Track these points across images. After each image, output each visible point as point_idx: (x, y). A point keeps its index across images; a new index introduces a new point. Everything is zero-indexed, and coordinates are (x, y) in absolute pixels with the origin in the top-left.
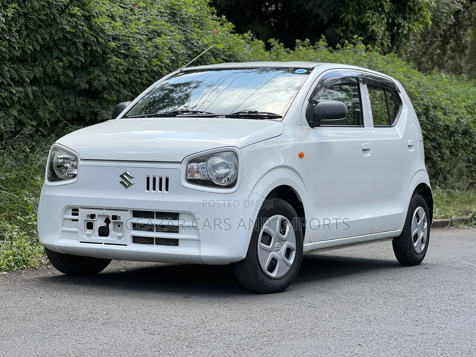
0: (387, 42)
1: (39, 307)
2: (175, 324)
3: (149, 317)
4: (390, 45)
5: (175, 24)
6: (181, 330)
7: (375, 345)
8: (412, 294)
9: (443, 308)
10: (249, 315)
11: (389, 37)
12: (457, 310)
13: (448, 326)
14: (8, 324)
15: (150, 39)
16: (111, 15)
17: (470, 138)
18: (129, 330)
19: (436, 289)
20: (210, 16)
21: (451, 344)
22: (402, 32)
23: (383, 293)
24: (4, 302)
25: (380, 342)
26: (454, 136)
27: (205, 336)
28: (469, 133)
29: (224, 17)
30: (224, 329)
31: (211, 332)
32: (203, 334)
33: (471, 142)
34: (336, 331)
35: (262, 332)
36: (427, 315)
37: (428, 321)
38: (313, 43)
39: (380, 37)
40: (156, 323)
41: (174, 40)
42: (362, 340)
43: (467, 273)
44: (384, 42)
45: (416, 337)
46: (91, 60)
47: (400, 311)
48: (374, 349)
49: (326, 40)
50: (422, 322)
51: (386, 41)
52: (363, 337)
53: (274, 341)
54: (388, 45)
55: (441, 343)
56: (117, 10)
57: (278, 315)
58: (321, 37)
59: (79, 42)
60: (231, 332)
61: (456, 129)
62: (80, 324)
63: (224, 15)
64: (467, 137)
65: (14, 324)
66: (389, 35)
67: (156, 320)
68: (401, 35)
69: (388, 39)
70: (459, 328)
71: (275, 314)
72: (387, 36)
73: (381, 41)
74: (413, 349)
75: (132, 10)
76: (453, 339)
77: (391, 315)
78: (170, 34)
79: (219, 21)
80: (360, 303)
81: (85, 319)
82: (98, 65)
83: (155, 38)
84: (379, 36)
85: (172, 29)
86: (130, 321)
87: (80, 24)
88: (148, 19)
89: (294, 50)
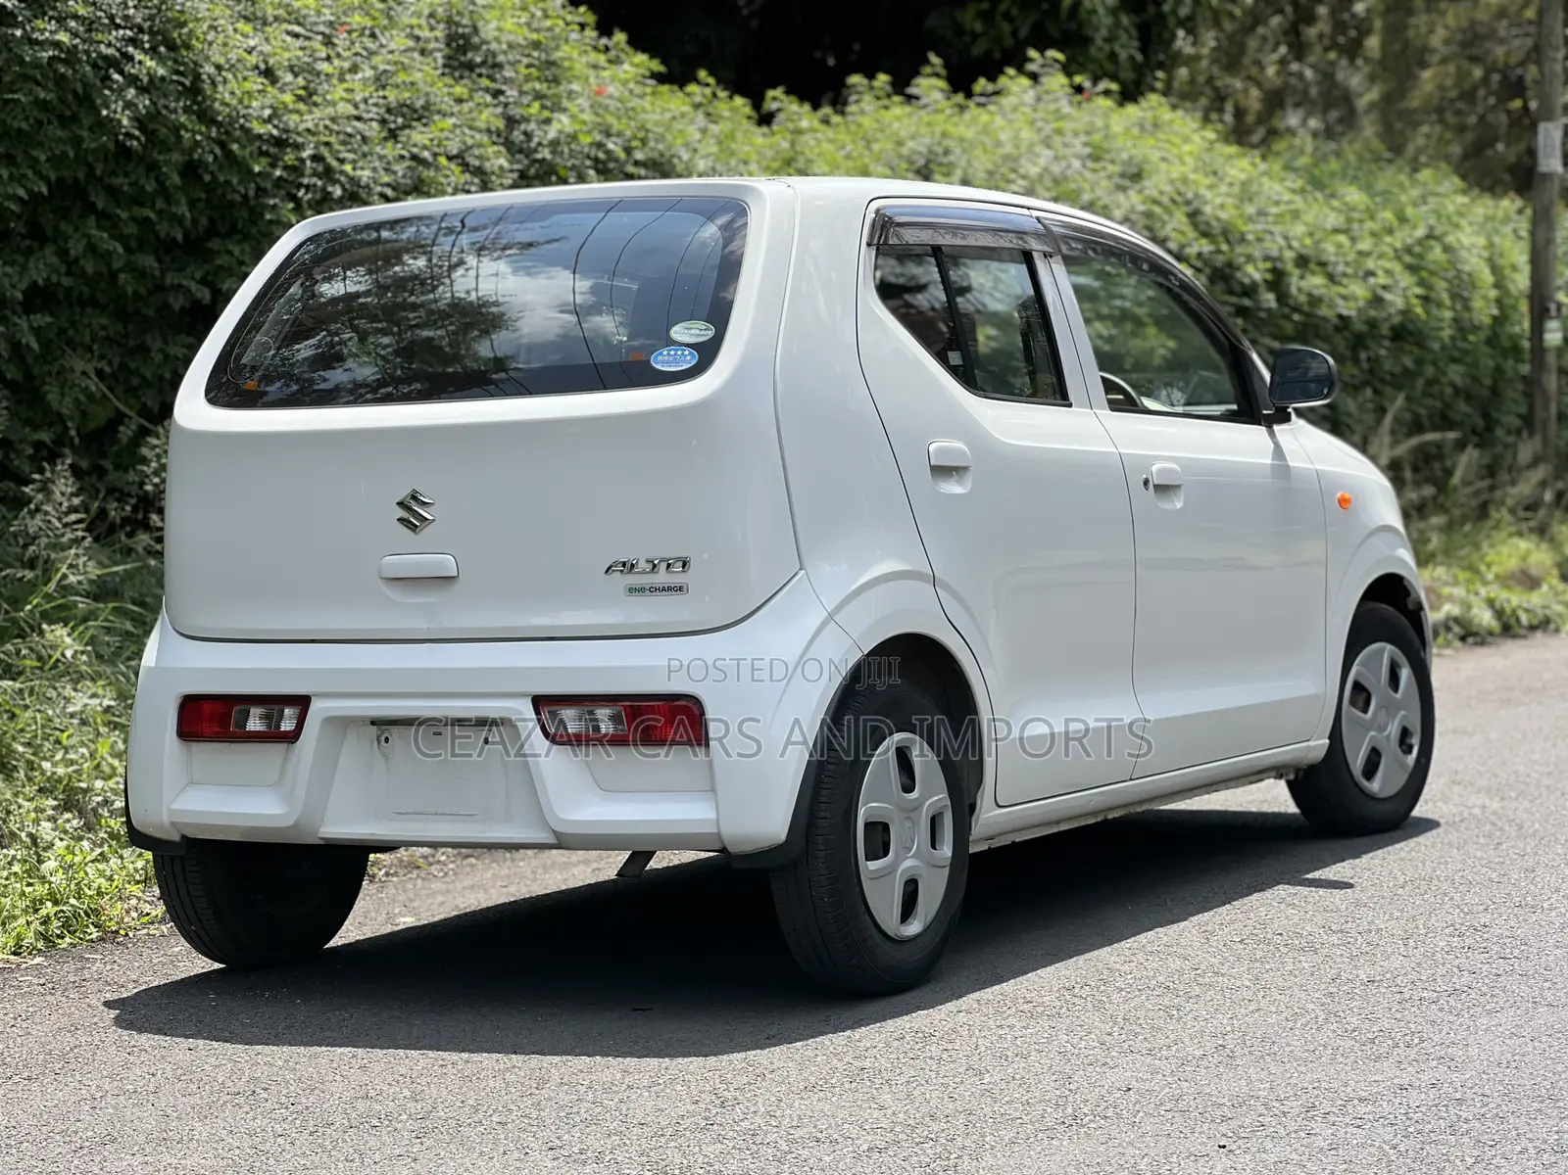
0: (1128, 49)
1: (194, 1087)
2: (640, 1117)
3: (550, 1099)
4: (1139, 57)
5: (466, 73)
6: (663, 1140)
7: (1269, 1145)
8: (1334, 939)
9: (1441, 986)
10: (856, 1063)
11: (1134, 32)
12: (1484, 989)
13: (1474, 1051)
14: (121, 1159)
15: (393, 135)
16: (262, 66)
17: (1416, 350)
18: (505, 1153)
19: (1402, 911)
20: (574, 36)
21: (1498, 1120)
22: (1174, 12)
23: (1241, 941)
24: (78, 1077)
25: (1282, 1132)
26: (1366, 348)
27: (743, 1156)
28: (1411, 333)
29: (620, 37)
30: (794, 1123)
31: (758, 1140)
32: (734, 1147)
33: (1419, 362)
34: (1138, 1102)
35: (912, 1122)
36: (1399, 1016)
37: (1408, 1038)
38: (901, 86)
39: (1104, 32)
40: (578, 1119)
41: (471, 128)
42: (1224, 1128)
43: (1482, 840)
44: (1117, 48)
45: (1385, 1104)
46: (211, 220)
47: (1311, 1006)
48: (1273, 1158)
49: (943, 72)
50: (1390, 1042)
51: (1123, 46)
52: (1225, 1119)
53: (959, 1157)
54: (1132, 58)
55: (1467, 1121)
56: (281, 48)
57: (945, 1056)
58: (927, 62)
59: (167, 162)
60: (819, 1135)
61: (1372, 324)
62: (345, 1141)
63: (622, 30)
64: (1407, 347)
65: (139, 1158)
66: (1135, 24)
67: (575, 1110)
68: (1171, 22)
69: (1131, 37)
70: (1509, 1056)
71: (934, 1050)
72: (1126, 30)
73: (1107, 48)
74: (1386, 1147)
75: (328, 42)
76: (1499, 1100)
77: (1291, 1024)
78: (456, 109)
79: (607, 49)
80: (1181, 987)
81: (354, 1123)
82: (233, 230)
83: (409, 127)
84: (1097, 29)
85: (458, 90)
86: (495, 1119)
87: (166, 107)
88: (382, 67)
89: (843, 113)
